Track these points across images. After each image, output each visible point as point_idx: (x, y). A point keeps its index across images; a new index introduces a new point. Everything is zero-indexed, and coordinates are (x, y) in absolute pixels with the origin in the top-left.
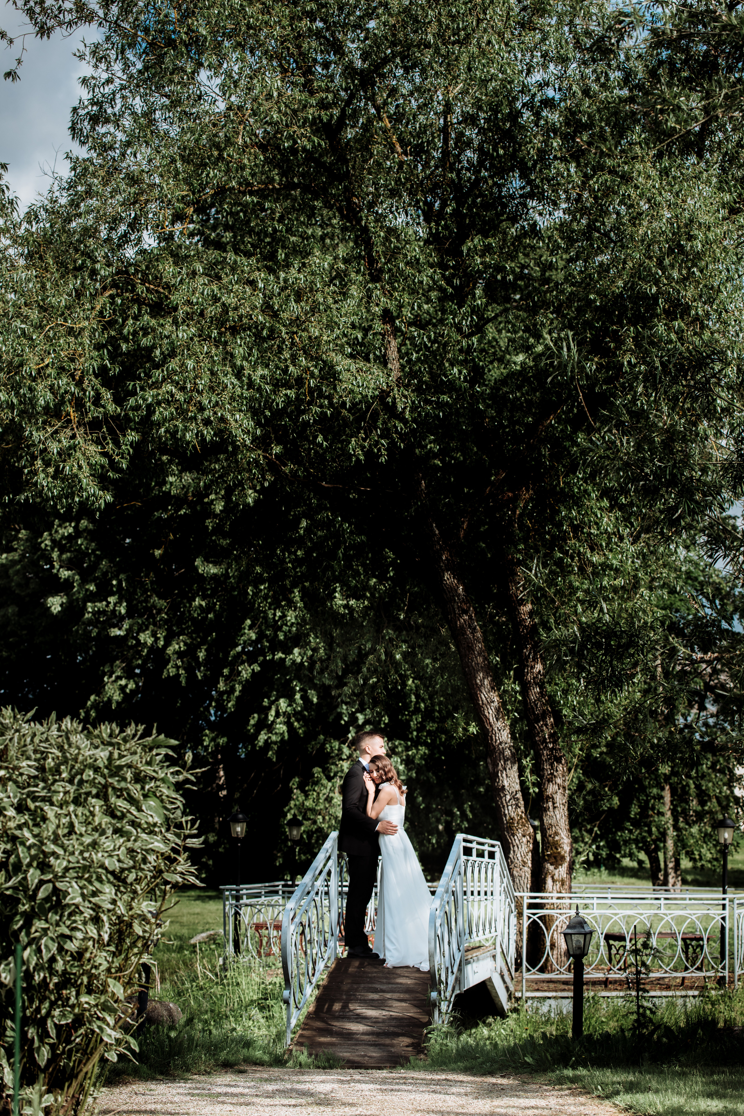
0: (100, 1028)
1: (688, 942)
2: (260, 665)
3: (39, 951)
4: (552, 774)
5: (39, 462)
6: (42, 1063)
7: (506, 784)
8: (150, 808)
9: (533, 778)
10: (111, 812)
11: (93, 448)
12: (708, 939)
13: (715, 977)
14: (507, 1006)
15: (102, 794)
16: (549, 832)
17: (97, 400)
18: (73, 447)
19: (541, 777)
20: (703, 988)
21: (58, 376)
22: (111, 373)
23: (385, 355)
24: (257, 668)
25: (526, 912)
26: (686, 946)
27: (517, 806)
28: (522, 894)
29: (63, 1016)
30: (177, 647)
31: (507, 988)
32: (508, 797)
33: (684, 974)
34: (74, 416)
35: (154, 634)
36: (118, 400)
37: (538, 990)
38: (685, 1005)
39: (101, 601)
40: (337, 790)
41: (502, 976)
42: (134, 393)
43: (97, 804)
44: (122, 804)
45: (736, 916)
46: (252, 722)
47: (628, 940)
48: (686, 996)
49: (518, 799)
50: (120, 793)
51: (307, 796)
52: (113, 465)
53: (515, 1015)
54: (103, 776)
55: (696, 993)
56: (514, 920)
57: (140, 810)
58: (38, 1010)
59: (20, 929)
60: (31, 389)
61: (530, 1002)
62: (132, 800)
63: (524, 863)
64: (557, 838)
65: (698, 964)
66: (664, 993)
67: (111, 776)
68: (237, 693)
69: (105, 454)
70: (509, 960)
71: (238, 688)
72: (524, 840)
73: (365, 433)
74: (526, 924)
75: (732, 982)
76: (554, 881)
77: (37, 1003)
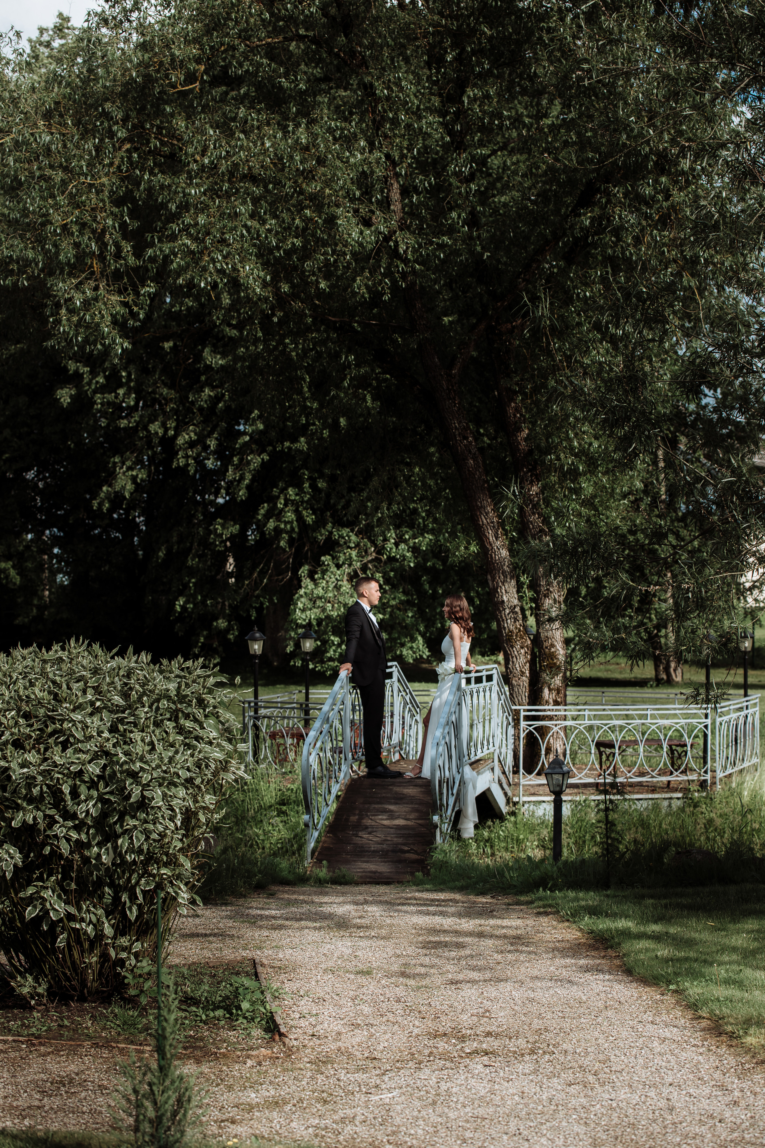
0: (175, 892)
1: (674, 747)
2: (269, 455)
3: (131, 838)
4: (548, 590)
5: (63, 311)
6: (133, 918)
7: (505, 599)
8: (209, 725)
9: (529, 594)
10: (180, 730)
11: (115, 298)
12: (692, 745)
13: (699, 780)
14: (504, 809)
15: (174, 717)
16: (546, 644)
17: (118, 255)
18: (96, 299)
19: (537, 592)
20: (686, 791)
21: (81, 233)
22: (130, 228)
23: (387, 197)
24: (266, 457)
25: (523, 724)
26: (671, 750)
27: (516, 620)
28: (518, 707)
29: (147, 883)
30: (187, 437)
31: (506, 794)
32: (507, 611)
33: (669, 778)
34: (96, 266)
35: (164, 425)
36: (138, 253)
37: (534, 794)
38: (670, 806)
39: (110, 393)
40: (345, 578)
41: (501, 785)
42: (152, 245)
43: (170, 725)
44: (188, 724)
45: (718, 724)
46: (262, 512)
47: (617, 747)
48: (671, 798)
49: (517, 613)
50: (187, 716)
51: (316, 585)
52: (134, 315)
53: (513, 819)
54: (174, 703)
55: (680, 795)
56: (511, 731)
57: (201, 727)
58: (129, 880)
59: (115, 823)
60: (55, 245)
61: (526, 806)
62: (196, 720)
63: (523, 673)
64: (553, 650)
65: (682, 768)
66: (650, 796)
67: (181, 703)
68: (247, 482)
69: (125, 304)
70: (506, 770)
71: (248, 476)
72: (522, 651)
73: (370, 273)
74: (522, 735)
75: (714, 783)
76: (550, 690)
77: (127, 875)
